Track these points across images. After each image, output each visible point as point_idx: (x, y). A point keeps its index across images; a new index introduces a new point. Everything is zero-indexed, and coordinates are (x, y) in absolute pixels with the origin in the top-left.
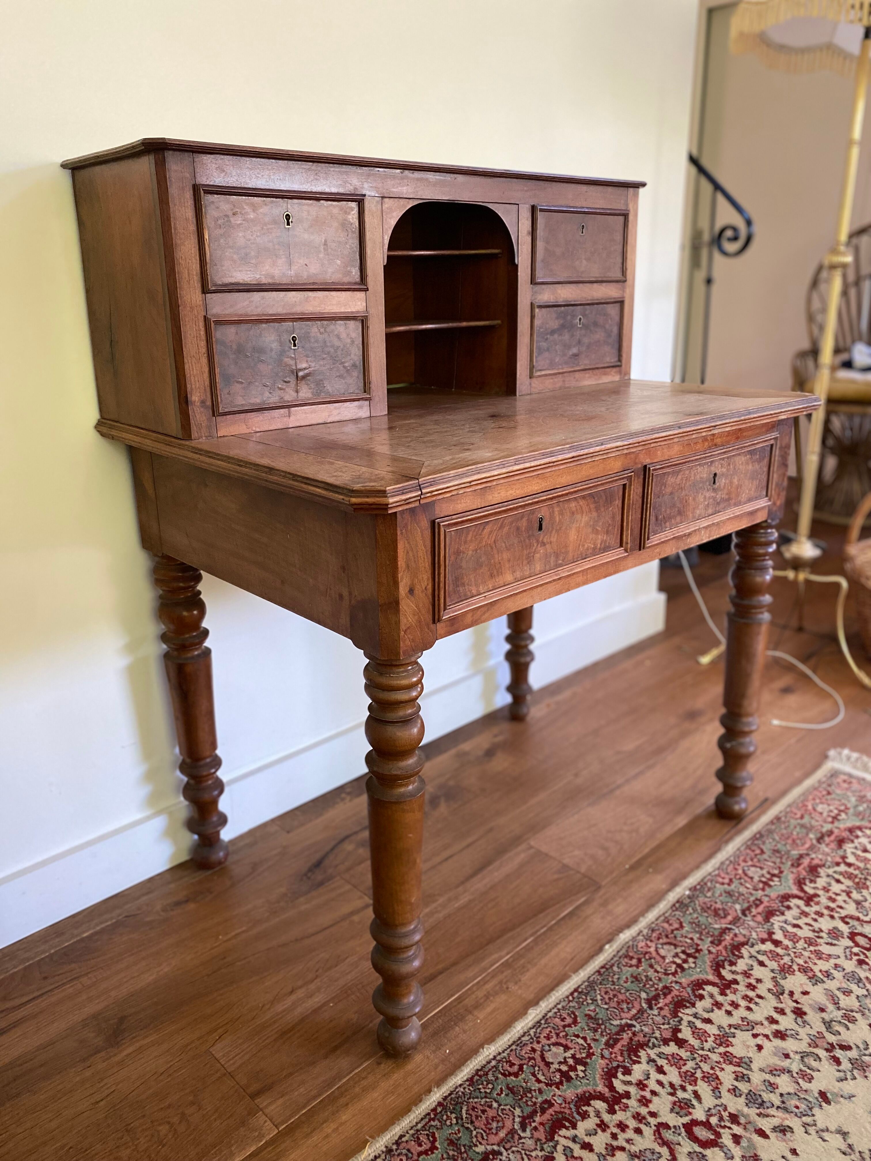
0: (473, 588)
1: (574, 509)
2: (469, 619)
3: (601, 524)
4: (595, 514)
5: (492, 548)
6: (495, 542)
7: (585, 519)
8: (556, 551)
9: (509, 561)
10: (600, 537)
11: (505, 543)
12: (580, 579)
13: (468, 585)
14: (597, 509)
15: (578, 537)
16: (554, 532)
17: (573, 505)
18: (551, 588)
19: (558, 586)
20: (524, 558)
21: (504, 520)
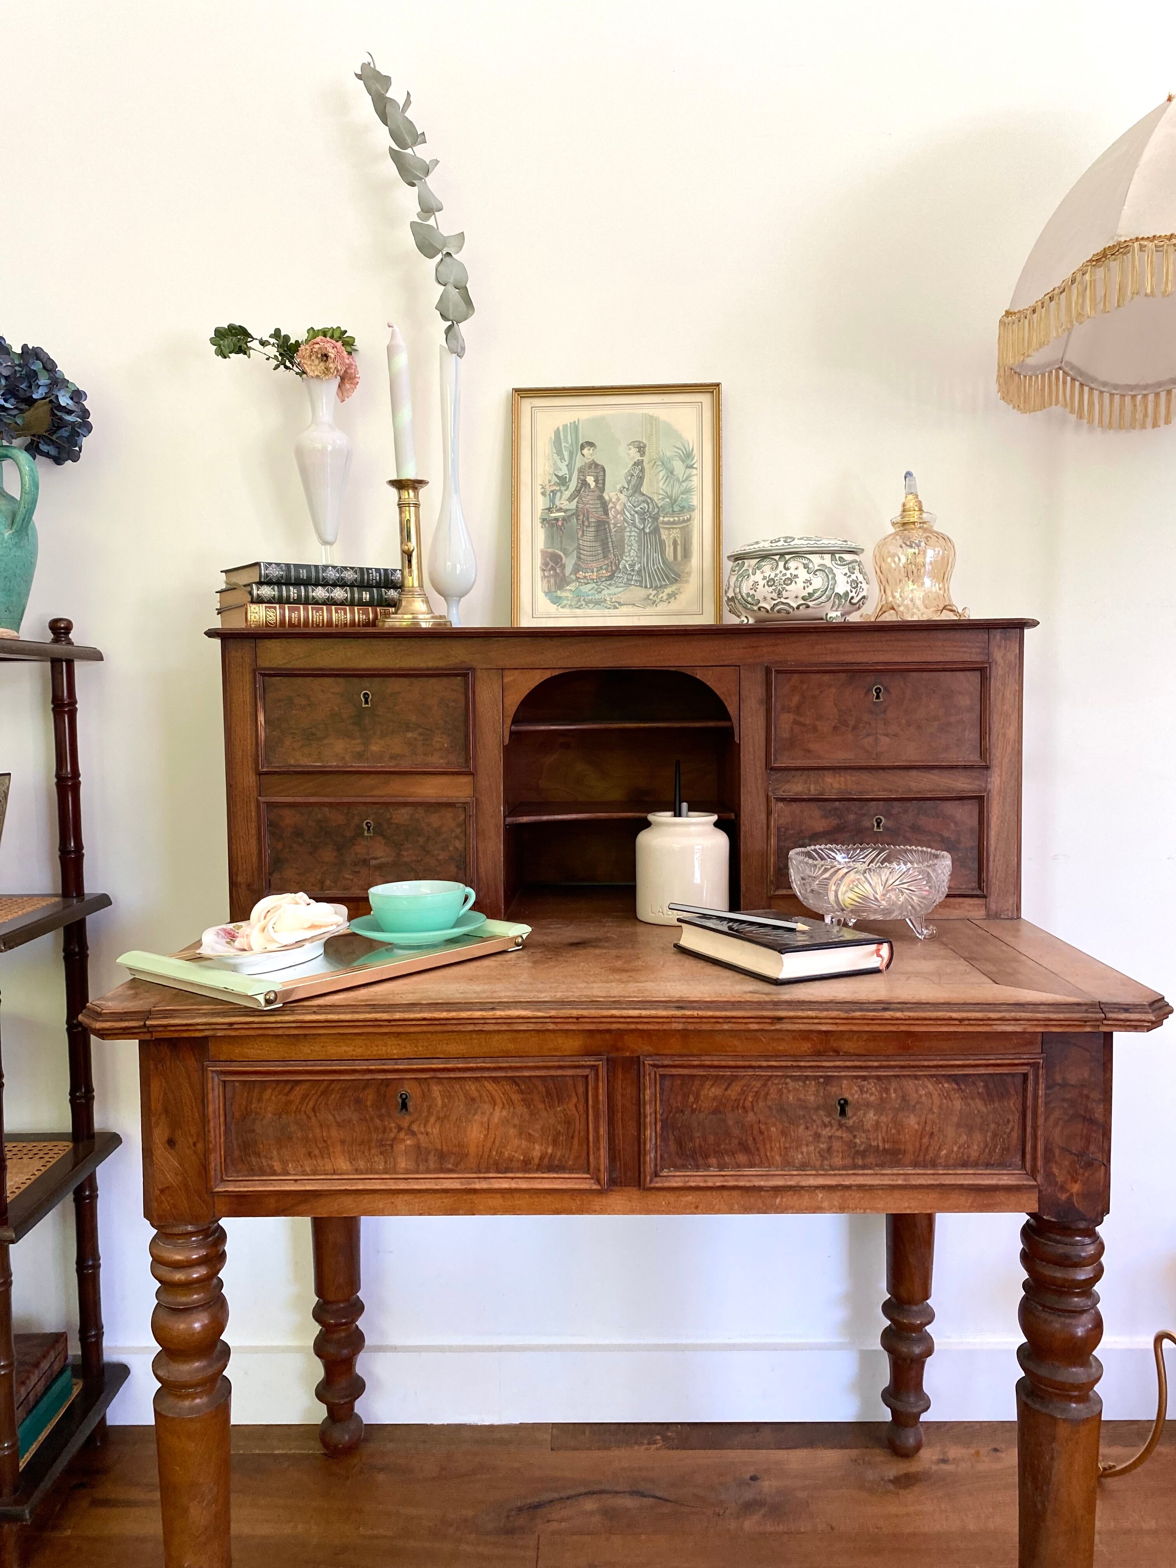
0: (275, 1164)
1: (475, 1094)
2: (272, 1202)
3: (538, 1127)
4: (521, 1110)
5: (309, 1117)
6: (314, 1109)
7: (498, 1114)
8: (439, 1147)
9: (343, 1142)
10: (537, 1147)
11: (334, 1116)
12: (497, 1201)
13: (266, 1157)
14: (528, 1103)
15: (486, 1136)
16: (432, 1120)
17: (472, 1088)
18: (431, 1200)
19: (448, 1201)
20: (373, 1144)
21: (330, 1085)
